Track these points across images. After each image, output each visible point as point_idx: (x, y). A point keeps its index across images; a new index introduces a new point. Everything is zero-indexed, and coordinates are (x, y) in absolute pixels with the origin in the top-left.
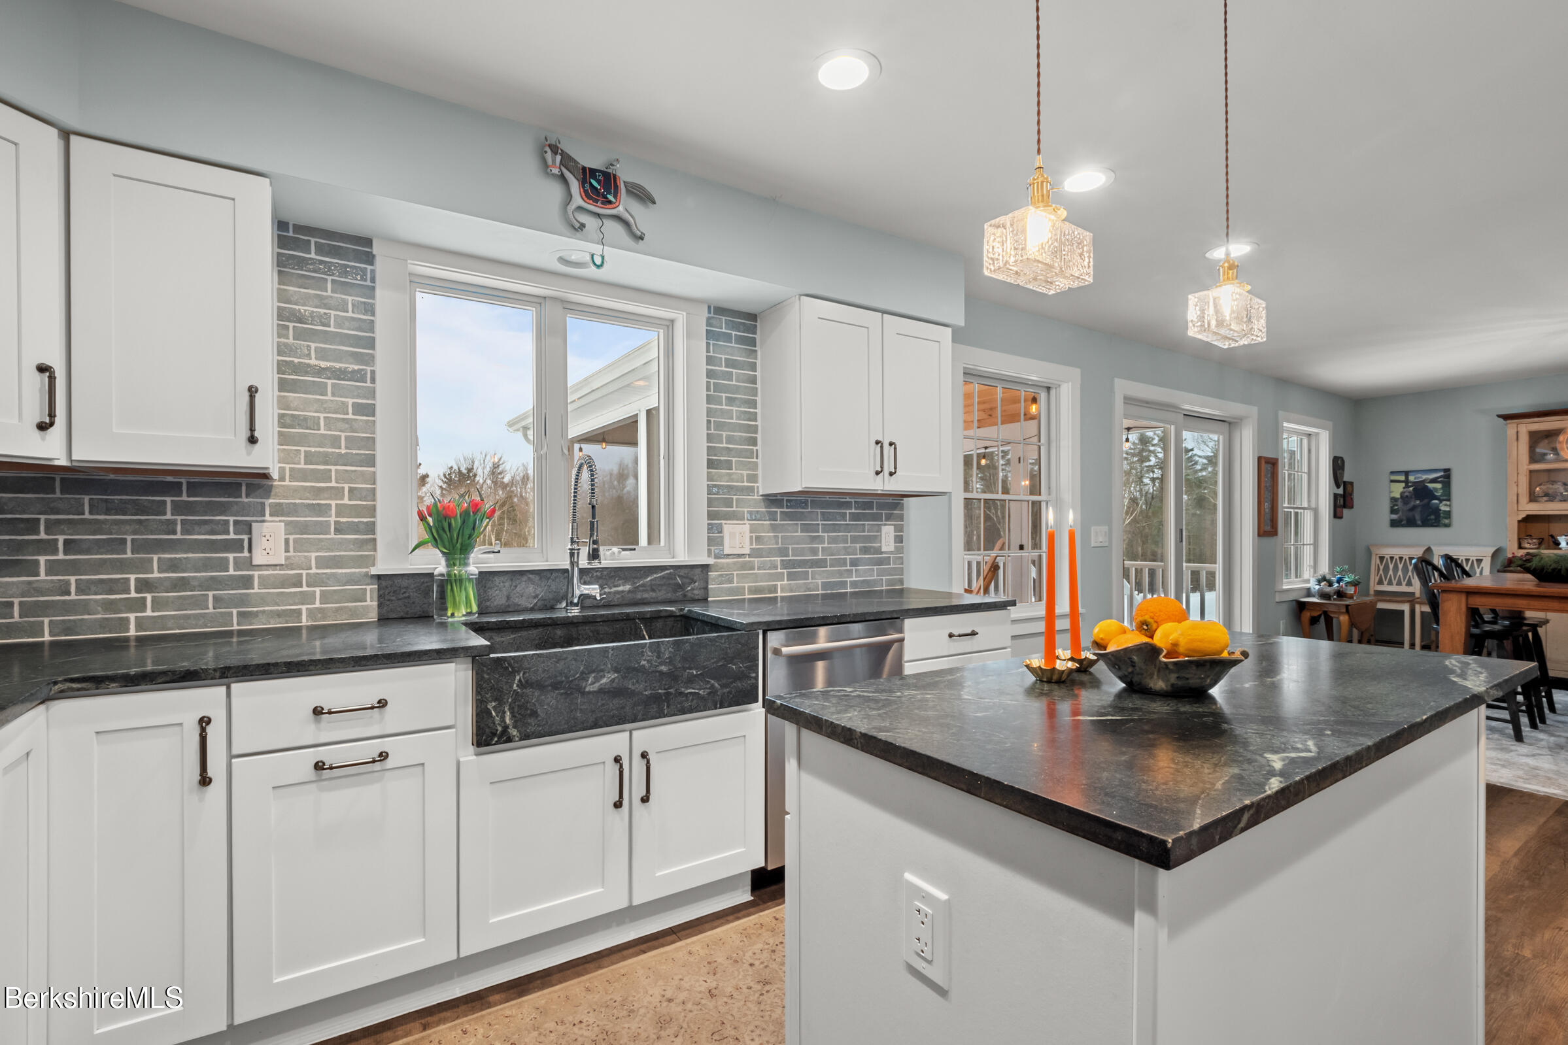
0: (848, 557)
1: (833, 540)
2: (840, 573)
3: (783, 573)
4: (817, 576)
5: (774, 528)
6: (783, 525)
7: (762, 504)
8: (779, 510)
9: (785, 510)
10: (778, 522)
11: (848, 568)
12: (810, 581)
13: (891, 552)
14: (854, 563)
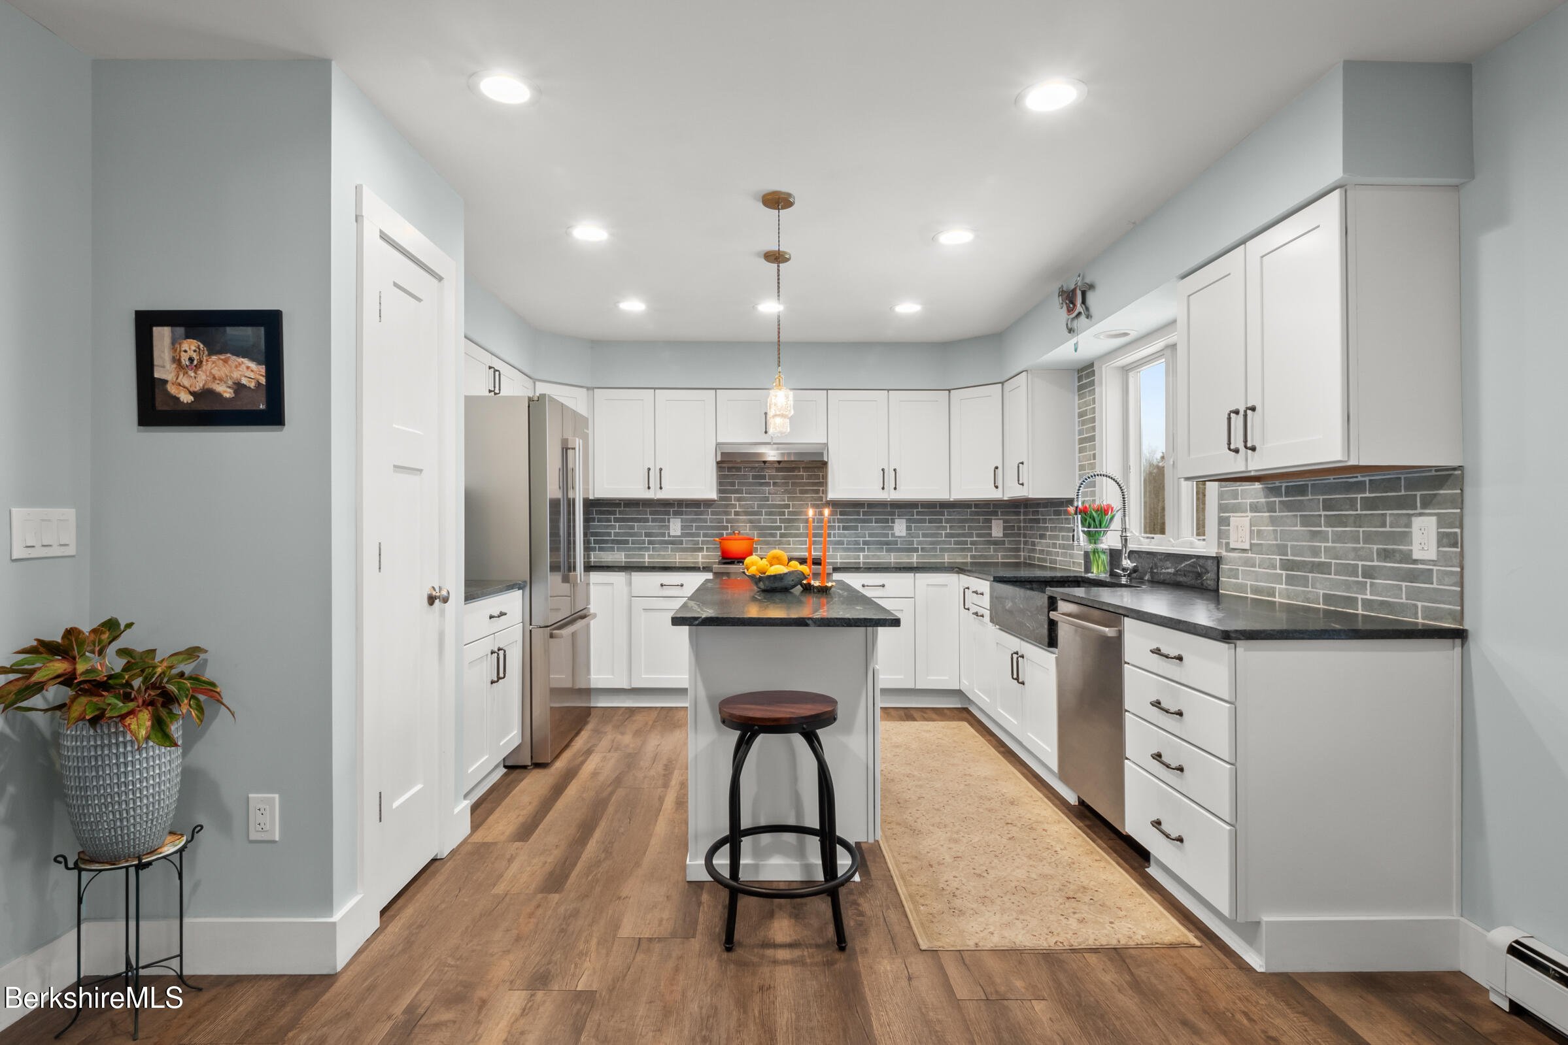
0: (1360, 563)
1: (1338, 538)
2: (1348, 586)
3: (1282, 574)
4: (1318, 585)
5: (1273, 521)
6: (1282, 516)
7: (1262, 493)
8: (1277, 500)
9: (1284, 499)
10: (1277, 514)
11: (1360, 579)
12: (1310, 589)
13: (1434, 563)
14: (1369, 573)
